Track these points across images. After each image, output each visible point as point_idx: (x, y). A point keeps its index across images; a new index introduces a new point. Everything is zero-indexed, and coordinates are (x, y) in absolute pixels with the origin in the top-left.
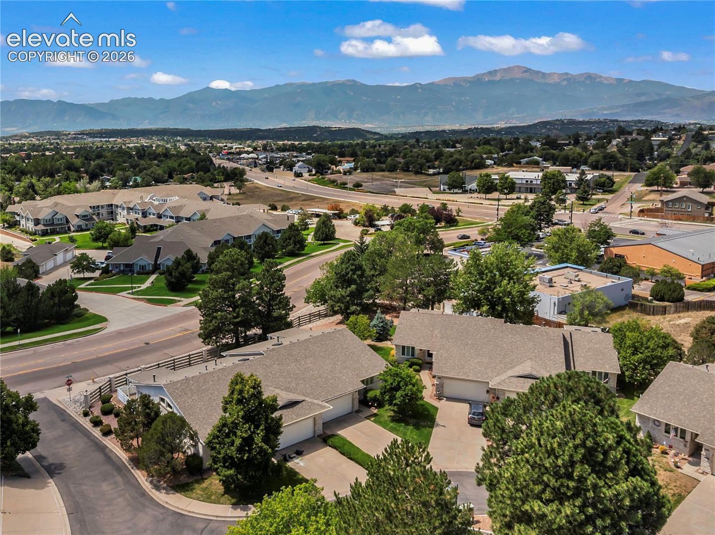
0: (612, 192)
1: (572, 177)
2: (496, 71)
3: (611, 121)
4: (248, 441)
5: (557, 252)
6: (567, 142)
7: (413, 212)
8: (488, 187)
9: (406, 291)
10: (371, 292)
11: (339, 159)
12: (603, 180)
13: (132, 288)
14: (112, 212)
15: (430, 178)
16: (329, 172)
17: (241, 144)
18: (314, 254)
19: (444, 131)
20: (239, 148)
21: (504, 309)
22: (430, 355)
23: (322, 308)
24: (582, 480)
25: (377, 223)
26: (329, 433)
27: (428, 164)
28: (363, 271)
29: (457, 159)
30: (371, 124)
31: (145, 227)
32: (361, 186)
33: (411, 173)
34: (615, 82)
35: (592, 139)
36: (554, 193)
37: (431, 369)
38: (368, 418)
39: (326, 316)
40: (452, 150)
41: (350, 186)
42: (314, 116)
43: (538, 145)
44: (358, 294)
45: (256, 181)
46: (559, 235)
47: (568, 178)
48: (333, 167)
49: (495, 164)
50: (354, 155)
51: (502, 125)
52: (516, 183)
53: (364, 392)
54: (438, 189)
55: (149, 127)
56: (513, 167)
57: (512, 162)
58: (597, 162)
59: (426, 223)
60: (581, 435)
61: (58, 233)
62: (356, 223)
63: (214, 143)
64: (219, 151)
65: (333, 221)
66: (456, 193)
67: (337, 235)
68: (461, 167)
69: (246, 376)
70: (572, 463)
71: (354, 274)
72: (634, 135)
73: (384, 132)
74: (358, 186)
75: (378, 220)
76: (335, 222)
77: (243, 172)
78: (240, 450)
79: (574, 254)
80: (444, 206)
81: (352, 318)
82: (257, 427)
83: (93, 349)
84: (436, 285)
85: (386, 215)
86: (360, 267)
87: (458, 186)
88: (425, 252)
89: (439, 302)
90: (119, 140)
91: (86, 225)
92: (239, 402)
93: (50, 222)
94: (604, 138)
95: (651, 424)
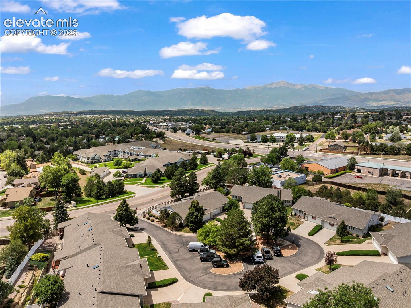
0: (313, 141)
1: (298, 136)
2: (273, 83)
3: (322, 106)
4: (197, 216)
5: (284, 166)
6: (300, 118)
7: (236, 152)
8: (265, 140)
9: (234, 180)
10: (223, 181)
11: (204, 126)
12: (309, 137)
13: (140, 182)
14: (116, 154)
15: (243, 136)
16: (201, 133)
17: (158, 118)
18: (201, 169)
19: (250, 111)
20: (158, 120)
21: (263, 184)
22: (241, 198)
23: (207, 187)
24: (269, 213)
25: (223, 156)
26: (214, 217)
27: (242, 130)
28: (221, 174)
29: (254, 128)
30: (217, 107)
31: (132, 159)
32: (215, 140)
33: (235, 134)
34: (324, 89)
35: (311, 117)
36: (290, 142)
37: (241, 202)
38: (225, 214)
39: (208, 189)
40: (253, 122)
41: (211, 139)
42: (191, 104)
43: (289, 119)
44: (219, 181)
45: (170, 138)
46: (284, 161)
47: (296, 136)
48: (203, 130)
49: (269, 129)
50: (211, 124)
51: (275, 108)
52: (276, 139)
53: (223, 207)
54: (246, 141)
55: (112, 109)
56: (276, 131)
57: (276, 129)
58: (309, 129)
59: (241, 157)
60: (269, 205)
61: (97, 163)
62: (215, 156)
63: (145, 117)
64: (148, 122)
65: (206, 155)
66: (253, 143)
67: (208, 161)
68: (256, 131)
69: (195, 201)
70: (267, 210)
71: (218, 175)
72: (328, 115)
73: (223, 111)
74: (214, 140)
75: (223, 155)
76: (207, 156)
77: (164, 134)
78: (195, 219)
79: (289, 167)
80: (248, 149)
81: (218, 189)
82: (198, 213)
83: (136, 201)
84: (244, 178)
85: (226, 153)
86: (219, 173)
87: (254, 139)
88: (241, 167)
89: (245, 183)
90: (99, 116)
91: (108, 159)
92: (194, 207)
93: (94, 159)
94: (316, 116)
95: (296, 211)
